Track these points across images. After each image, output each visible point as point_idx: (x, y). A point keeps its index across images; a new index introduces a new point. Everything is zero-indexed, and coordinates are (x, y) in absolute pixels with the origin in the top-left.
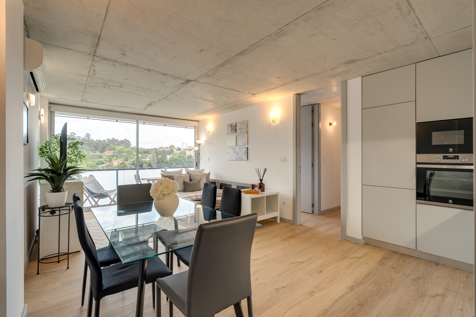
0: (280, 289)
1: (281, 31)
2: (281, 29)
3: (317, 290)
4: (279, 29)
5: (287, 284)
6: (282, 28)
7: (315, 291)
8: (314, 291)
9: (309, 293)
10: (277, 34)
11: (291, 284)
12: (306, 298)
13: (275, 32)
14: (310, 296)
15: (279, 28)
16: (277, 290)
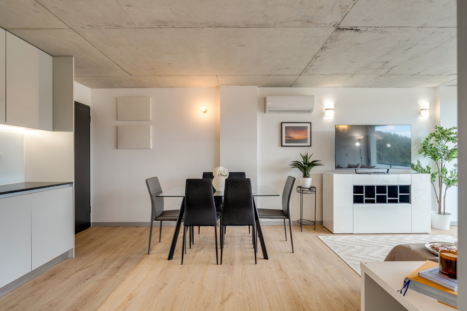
0: (163, 286)
1: (159, 26)
2: (159, 27)
3: (125, 304)
4: (161, 28)
5: (160, 293)
6: (157, 28)
7: (127, 301)
8: (129, 300)
9: (133, 296)
10: (166, 25)
11: (156, 295)
12: (135, 291)
13: (165, 27)
14: (131, 294)
15: (159, 29)
16: (165, 284)
